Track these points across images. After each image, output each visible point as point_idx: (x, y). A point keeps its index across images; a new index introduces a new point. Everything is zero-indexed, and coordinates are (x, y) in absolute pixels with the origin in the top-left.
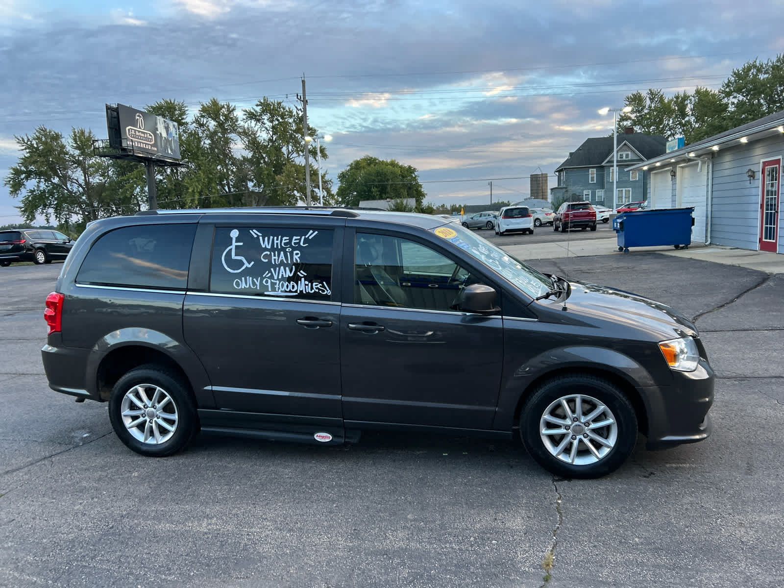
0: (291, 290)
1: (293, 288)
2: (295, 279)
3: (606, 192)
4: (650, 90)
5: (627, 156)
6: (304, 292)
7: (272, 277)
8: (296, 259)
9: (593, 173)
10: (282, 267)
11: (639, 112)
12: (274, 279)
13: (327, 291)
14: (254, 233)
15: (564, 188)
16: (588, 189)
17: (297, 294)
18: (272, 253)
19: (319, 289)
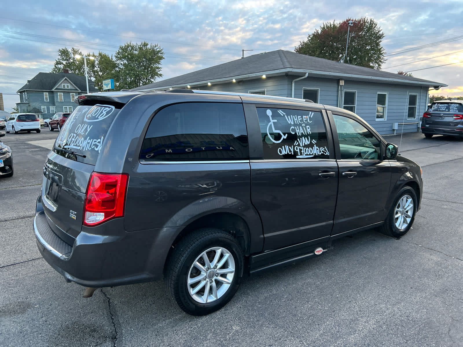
0: (311, 153)
1: (311, 152)
2: (311, 145)
3: (56, 108)
4: (73, 48)
5: (68, 86)
6: (317, 155)
7: (299, 145)
8: (309, 132)
9: (46, 95)
10: (303, 138)
11: (67, 60)
12: (301, 147)
13: (327, 152)
14: (280, 112)
15: (27, 103)
16: (44, 105)
17: (313, 156)
18: (296, 128)
19: (324, 152)
